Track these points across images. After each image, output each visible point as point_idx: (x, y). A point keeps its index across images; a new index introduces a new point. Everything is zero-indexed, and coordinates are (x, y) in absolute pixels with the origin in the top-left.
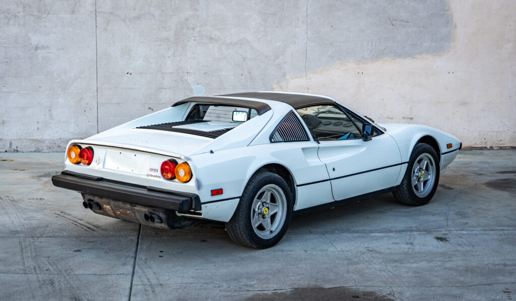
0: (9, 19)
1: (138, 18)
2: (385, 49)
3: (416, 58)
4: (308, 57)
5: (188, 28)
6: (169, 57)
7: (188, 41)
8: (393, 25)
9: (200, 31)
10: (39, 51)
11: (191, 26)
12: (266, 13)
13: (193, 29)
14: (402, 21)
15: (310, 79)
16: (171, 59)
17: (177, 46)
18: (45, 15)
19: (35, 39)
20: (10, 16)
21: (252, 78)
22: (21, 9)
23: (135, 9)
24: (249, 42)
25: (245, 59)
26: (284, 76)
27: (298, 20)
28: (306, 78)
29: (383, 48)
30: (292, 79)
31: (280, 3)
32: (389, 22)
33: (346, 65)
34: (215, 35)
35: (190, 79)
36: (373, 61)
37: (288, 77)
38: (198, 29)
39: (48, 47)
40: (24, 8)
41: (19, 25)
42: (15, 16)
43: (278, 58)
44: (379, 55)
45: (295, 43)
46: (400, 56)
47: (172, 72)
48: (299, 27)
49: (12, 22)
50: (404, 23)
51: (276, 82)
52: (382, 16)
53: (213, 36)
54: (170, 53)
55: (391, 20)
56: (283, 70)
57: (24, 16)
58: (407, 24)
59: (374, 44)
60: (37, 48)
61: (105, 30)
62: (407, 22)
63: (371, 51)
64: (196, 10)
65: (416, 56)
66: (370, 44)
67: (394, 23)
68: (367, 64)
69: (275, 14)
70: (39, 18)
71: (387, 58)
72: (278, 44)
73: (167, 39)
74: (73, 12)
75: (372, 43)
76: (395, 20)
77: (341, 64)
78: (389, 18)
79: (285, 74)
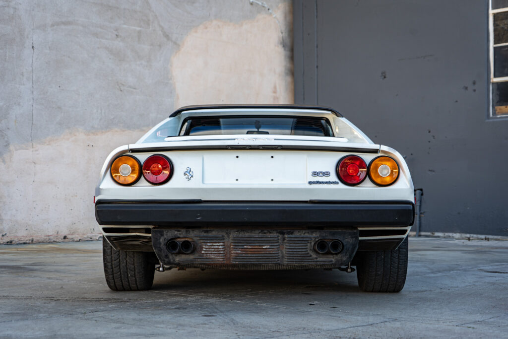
2: (114, 118)
3: (144, 130)
4: (33, 123)
8: (121, 91)
14: (130, 87)
15: (37, 150)
26: (7, 145)
27: (23, 75)
28: (32, 149)
29: (112, 117)
30: (17, 150)
32: (118, 87)
33: (75, 135)
36: (102, 132)
37: (12, 147)
44: (108, 125)
45: (19, 104)
46: (129, 128)
48: (24, 85)
50: (132, 89)
52: (110, 79)
55: (120, 85)
56: (6, 139)
58: (134, 90)
59: (103, 111)
62: (135, 89)
63: (101, 119)
66: (99, 111)
67: (122, 88)
68: (97, 134)
71: (116, 129)
75: (101, 110)
76: (123, 85)
77: (70, 133)
78: (117, 82)
79: (9, 144)
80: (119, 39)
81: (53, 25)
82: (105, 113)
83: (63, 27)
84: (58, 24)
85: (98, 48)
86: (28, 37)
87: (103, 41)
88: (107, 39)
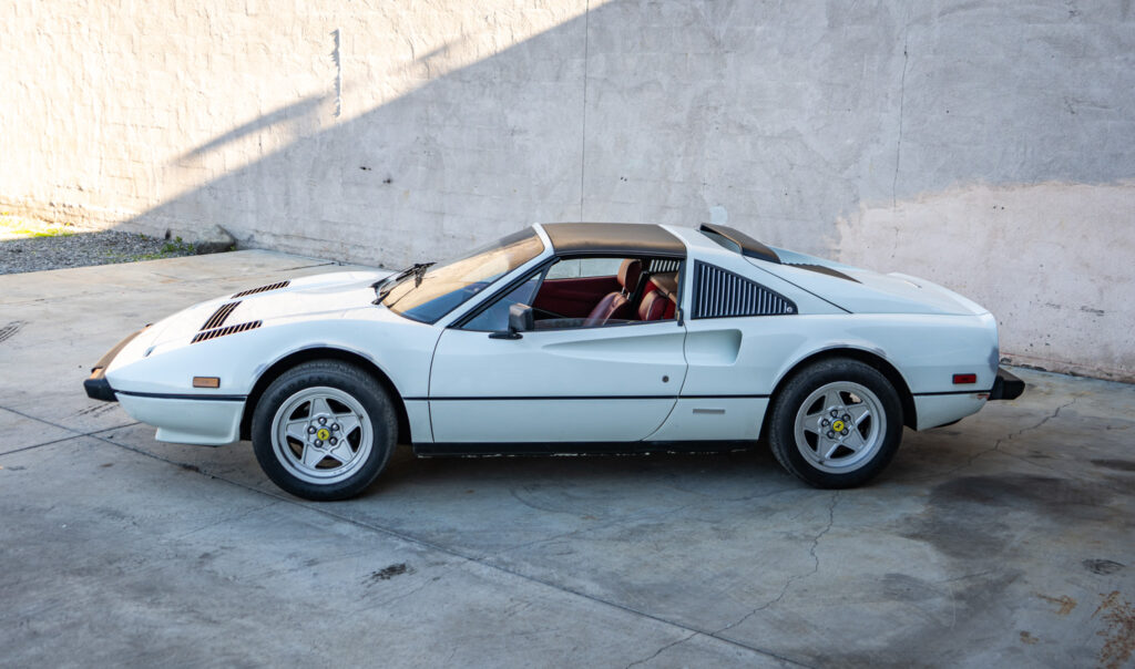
0: (485, 87)
1: (640, 89)
2: (1051, 162)
3: (1119, 184)
4: (900, 169)
5: (708, 108)
6: (679, 156)
7: (708, 130)
8: (1073, 113)
9: (725, 114)
10: (515, 137)
11: (713, 104)
12: (831, 84)
13: (716, 108)
14: (1094, 104)
15: (901, 211)
16: (682, 158)
17: (692, 137)
18: (524, 83)
19: (513, 119)
20: (485, 83)
21: (801, 201)
22: (498, 73)
23: (635, 74)
24: (800, 135)
25: (792, 166)
26: (854, 202)
27: (886, 97)
28: (893, 208)
29: (1049, 160)
30: (869, 208)
31: (856, 64)
32: (1066, 106)
33: (971, 190)
34: (748, 121)
35: (707, 195)
36: (1024, 186)
37: (862, 204)
38: (722, 110)
39: (526, 131)
40: (502, 70)
41: (495, 96)
42: (492, 84)
43: (846, 168)
44: (1039, 173)
45: (878, 141)
46: (1083, 179)
47: (681, 180)
48: (887, 111)
49: (487, 91)
50: (1099, 109)
51: (841, 211)
52: (1050, 92)
53: (745, 123)
54: (681, 149)
55: (1071, 102)
56: (855, 192)
57: (501, 83)
58: (1104, 110)
59: (1029, 150)
60: (513, 132)
61: (596, 107)
62: (1105, 107)
63: (1023, 164)
64: (721, 76)
65: (1121, 181)
66: (1022, 150)
67: (1075, 108)
68: (1013, 189)
69: (847, 86)
70: (517, 86)
71: (1056, 182)
72: (849, 141)
73: (677, 125)
74: (558, 78)
75: (1026, 148)
76: (1078, 102)
77: (962, 186)
78: (1065, 98)
79: (858, 199)
80: (1077, 19)
81: (942, 14)
82: (1032, 152)
83: (962, 13)
84: (952, 10)
85: (1029, 40)
86: (898, 39)
87: (1039, 26)
88: (1047, 22)
